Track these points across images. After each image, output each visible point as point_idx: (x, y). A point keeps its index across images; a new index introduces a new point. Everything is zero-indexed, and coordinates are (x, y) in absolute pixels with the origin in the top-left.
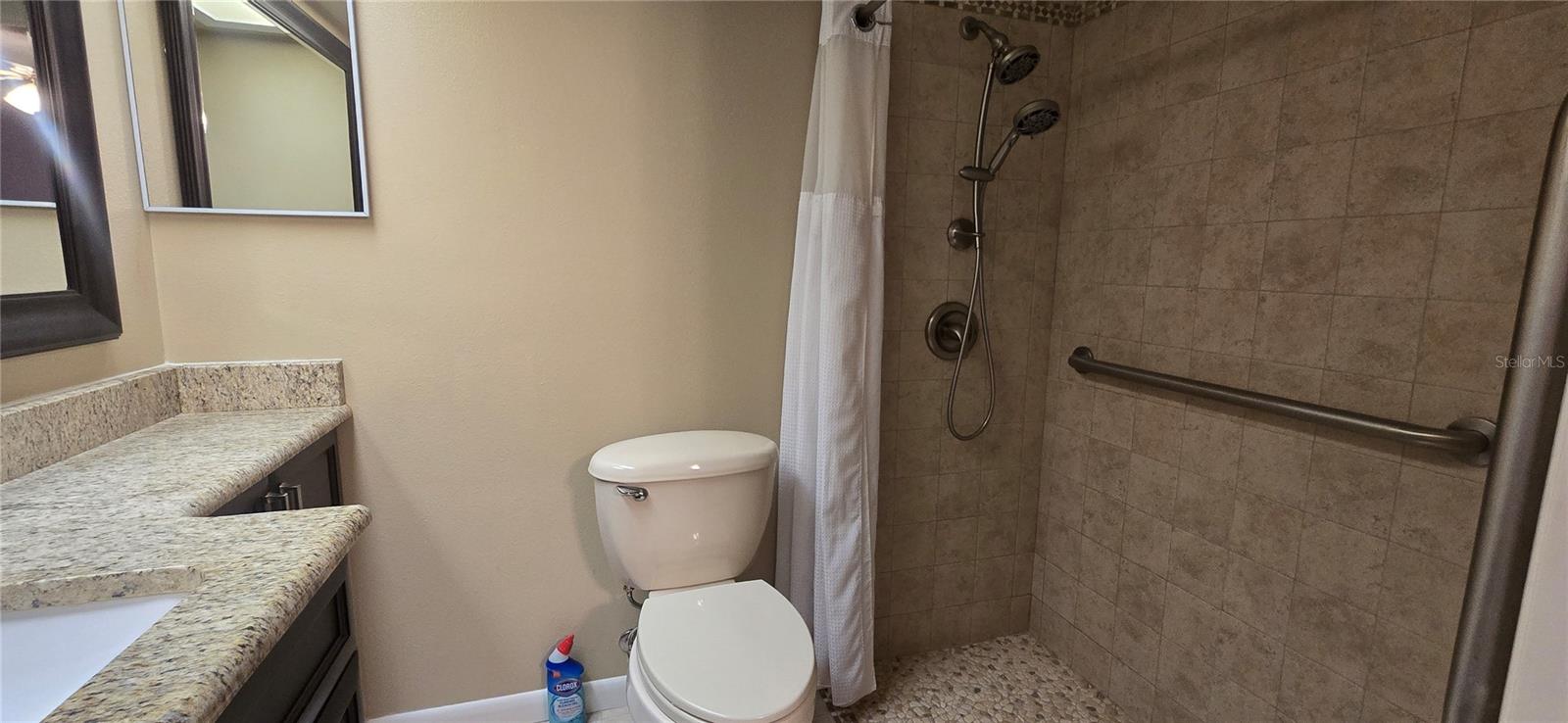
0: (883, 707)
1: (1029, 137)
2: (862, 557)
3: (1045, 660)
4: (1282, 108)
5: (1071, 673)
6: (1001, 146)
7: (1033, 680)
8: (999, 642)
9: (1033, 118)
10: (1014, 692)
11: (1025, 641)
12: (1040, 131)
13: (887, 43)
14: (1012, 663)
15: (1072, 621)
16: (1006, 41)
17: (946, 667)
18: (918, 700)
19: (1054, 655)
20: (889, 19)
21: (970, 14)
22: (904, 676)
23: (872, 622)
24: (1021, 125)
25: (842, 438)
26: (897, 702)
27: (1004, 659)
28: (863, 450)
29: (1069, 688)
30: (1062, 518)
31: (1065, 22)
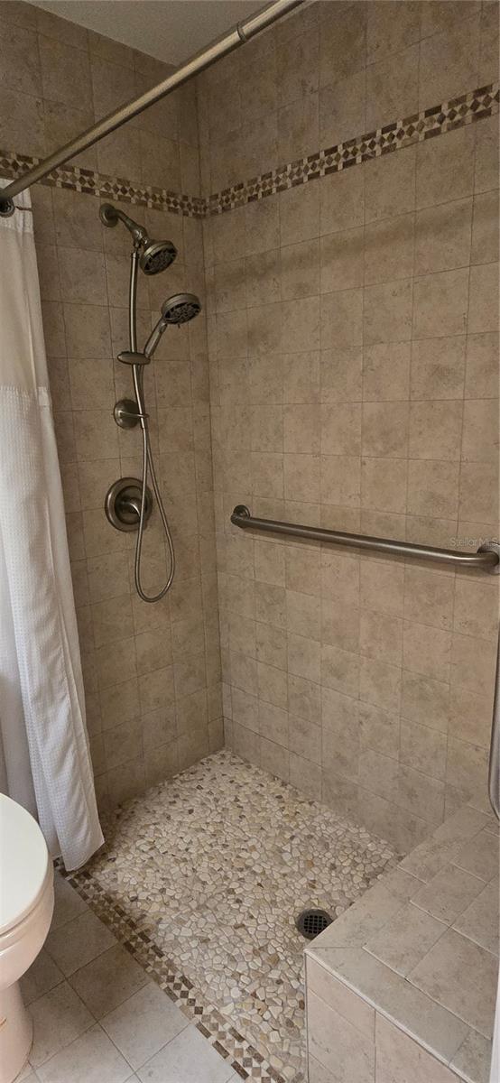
0: (111, 856)
1: (176, 325)
2: (75, 729)
3: (241, 768)
4: (363, 313)
5: (261, 772)
6: (153, 332)
7: (233, 787)
8: (202, 763)
9: (178, 310)
10: (219, 803)
11: (223, 756)
12: (184, 321)
13: (30, 230)
14: (215, 778)
15: (257, 731)
16: (145, 233)
17: (162, 799)
18: (142, 837)
19: (246, 761)
20: (28, 204)
21: (108, 201)
22: (126, 820)
23: (93, 785)
24: (168, 315)
25: (39, 628)
26: (124, 846)
27: (208, 776)
28: (62, 633)
29: (262, 786)
30: (241, 649)
31: (194, 214)
